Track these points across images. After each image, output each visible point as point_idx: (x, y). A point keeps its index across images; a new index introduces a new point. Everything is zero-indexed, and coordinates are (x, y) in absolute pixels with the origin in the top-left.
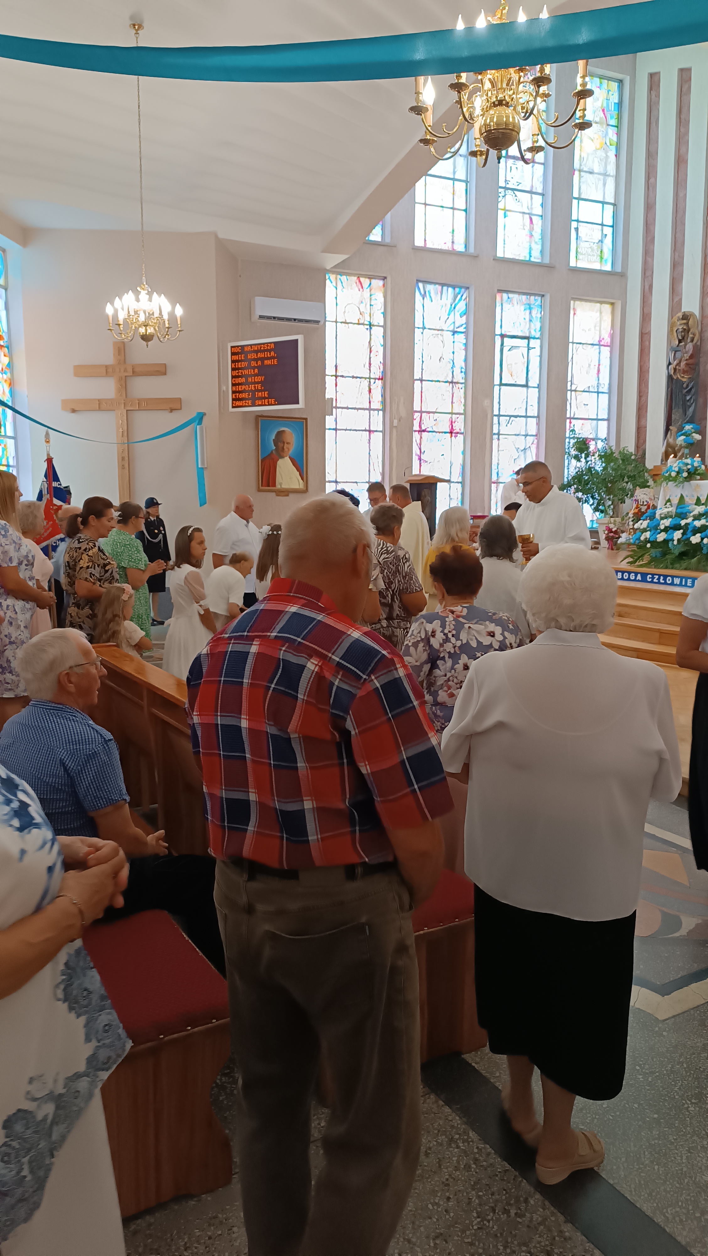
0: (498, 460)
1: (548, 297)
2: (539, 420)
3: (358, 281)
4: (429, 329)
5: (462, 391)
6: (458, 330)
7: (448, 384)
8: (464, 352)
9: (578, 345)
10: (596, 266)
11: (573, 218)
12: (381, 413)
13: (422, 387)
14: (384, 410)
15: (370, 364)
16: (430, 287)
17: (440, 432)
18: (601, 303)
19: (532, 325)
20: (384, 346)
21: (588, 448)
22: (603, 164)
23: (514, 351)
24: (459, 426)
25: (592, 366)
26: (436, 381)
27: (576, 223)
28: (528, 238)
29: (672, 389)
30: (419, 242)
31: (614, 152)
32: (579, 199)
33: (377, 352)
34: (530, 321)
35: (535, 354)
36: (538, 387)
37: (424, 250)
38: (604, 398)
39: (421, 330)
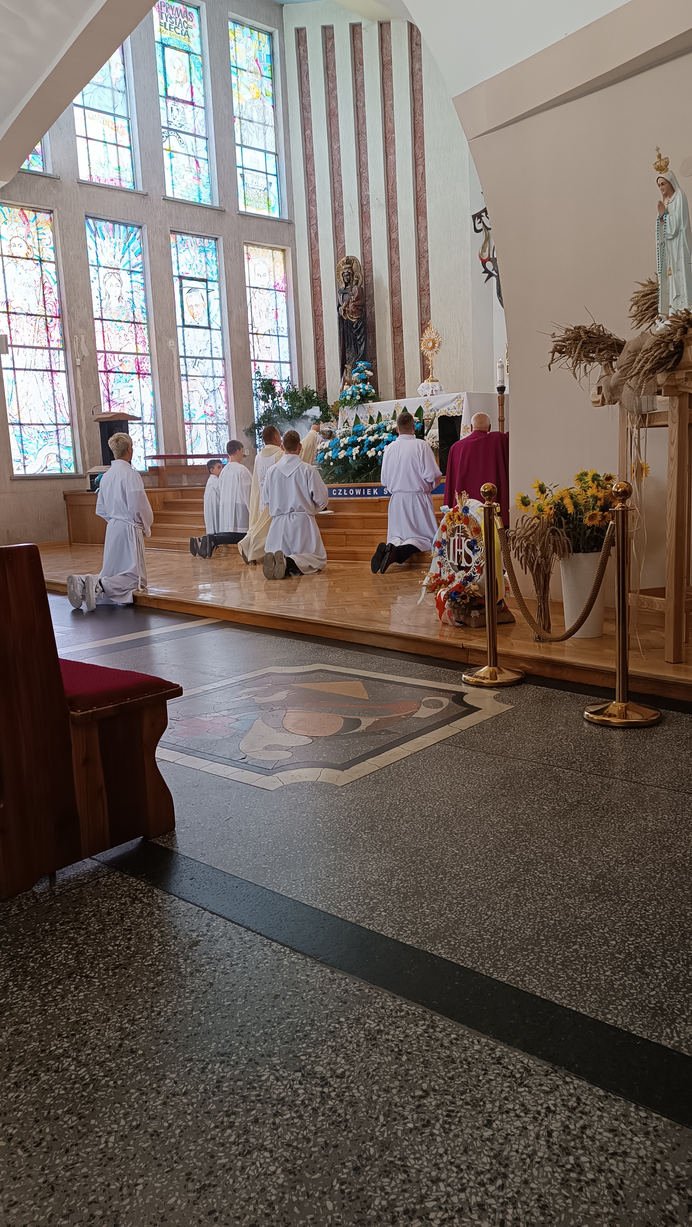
0: (189, 401)
1: (221, 240)
2: (225, 362)
3: (21, 213)
4: (104, 267)
5: (145, 332)
6: (134, 269)
7: (130, 324)
8: (142, 293)
9: (255, 290)
10: (265, 213)
11: (238, 165)
12: (62, 352)
13: (103, 327)
14: (65, 349)
15: (45, 302)
16: (99, 224)
17: (126, 373)
18: (273, 249)
19: (209, 268)
20: (58, 283)
21: (273, 389)
22: (262, 113)
23: (193, 293)
24: (146, 366)
25: (270, 311)
26: (116, 321)
27: (241, 169)
28: (196, 182)
29: (343, 330)
30: (84, 176)
31: (271, 103)
32: (242, 146)
33: (51, 289)
34: (206, 263)
35: (214, 295)
36: (220, 330)
37: (89, 184)
38: (284, 342)
39: (96, 268)
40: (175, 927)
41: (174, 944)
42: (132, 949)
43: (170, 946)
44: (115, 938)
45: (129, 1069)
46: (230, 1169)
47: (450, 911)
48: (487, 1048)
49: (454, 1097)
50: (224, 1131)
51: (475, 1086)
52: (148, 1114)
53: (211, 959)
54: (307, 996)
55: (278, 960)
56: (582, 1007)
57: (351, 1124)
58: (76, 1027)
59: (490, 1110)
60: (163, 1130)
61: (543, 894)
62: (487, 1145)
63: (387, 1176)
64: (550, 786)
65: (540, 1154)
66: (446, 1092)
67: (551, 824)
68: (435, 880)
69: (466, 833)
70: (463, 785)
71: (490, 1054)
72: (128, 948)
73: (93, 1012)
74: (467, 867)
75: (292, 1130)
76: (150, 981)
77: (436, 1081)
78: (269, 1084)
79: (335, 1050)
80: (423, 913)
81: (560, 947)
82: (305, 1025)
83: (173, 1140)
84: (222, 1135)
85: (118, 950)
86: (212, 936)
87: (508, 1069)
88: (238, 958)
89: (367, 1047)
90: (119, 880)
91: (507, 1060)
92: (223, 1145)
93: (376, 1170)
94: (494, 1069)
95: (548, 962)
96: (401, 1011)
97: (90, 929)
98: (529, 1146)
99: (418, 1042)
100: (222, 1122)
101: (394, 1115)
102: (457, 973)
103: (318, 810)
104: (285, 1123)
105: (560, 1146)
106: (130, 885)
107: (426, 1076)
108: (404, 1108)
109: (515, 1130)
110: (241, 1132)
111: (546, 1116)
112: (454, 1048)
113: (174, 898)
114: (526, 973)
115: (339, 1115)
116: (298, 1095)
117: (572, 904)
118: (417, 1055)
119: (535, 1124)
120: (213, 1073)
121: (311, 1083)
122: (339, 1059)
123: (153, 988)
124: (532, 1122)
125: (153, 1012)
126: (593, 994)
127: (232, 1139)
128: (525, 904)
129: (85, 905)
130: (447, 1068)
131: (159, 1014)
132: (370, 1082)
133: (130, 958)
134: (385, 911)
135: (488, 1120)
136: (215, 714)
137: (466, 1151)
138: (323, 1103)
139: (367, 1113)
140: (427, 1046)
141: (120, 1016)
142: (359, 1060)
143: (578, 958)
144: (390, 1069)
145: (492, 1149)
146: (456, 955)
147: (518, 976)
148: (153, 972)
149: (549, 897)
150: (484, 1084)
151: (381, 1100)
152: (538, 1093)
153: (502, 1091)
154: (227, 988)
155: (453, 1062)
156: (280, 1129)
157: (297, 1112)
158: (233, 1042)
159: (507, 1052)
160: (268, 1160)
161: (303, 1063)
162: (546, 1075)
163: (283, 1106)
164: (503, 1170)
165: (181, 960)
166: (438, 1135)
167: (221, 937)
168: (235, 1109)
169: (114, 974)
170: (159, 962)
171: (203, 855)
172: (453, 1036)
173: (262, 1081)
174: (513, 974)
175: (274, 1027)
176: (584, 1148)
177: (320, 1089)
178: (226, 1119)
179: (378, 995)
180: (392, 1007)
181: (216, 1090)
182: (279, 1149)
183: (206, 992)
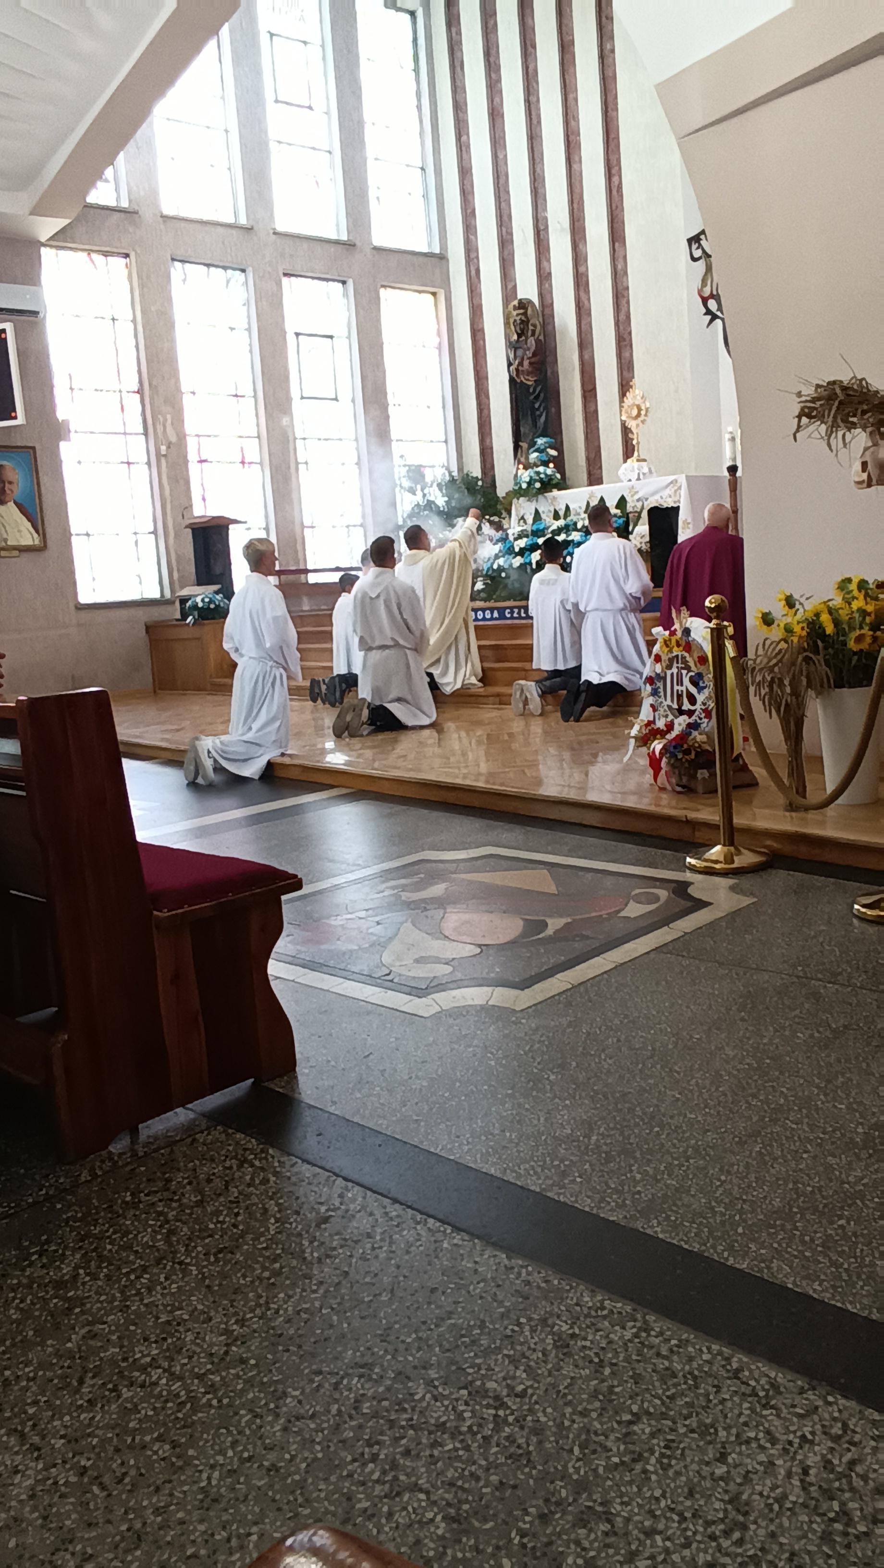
1: (350, 284)
2: (357, 444)
3: (87, 257)
5: (251, 407)
12: (141, 438)
14: (146, 434)
16: (190, 267)
17: (226, 463)
18: (419, 292)
21: (422, 477)
23: (314, 354)
27: (373, 189)
29: (516, 396)
30: (166, 209)
32: (373, 159)
36: (351, 401)
37: (175, 219)
40: (297, 1198)
41: (296, 1221)
42: (241, 1227)
43: (291, 1224)
44: (217, 1213)
45: (238, 1384)
46: (373, 1515)
47: (669, 1175)
48: (719, 1358)
49: (674, 1423)
50: (364, 1465)
51: (703, 1408)
52: (263, 1443)
53: (345, 1240)
54: (474, 1289)
55: (435, 1242)
56: (851, 1303)
57: (534, 1456)
58: (168, 1328)
59: (724, 1440)
60: (282, 1464)
61: (797, 1152)
62: (719, 1485)
63: (584, 1527)
64: (807, 1006)
65: (792, 1498)
66: (664, 1416)
67: (808, 1057)
68: (648, 1134)
69: (691, 1070)
70: (688, 1007)
71: (723, 1366)
72: (235, 1226)
73: (190, 1309)
74: (693, 1116)
75: (456, 1464)
76: (264, 1269)
77: (649, 1402)
78: (424, 1404)
79: (514, 1361)
80: (633, 1179)
81: (820, 1222)
82: (470, 1328)
83: (297, 1477)
84: (363, 1471)
85: (222, 1229)
86: (347, 1211)
87: (748, 1385)
88: (382, 1240)
89: (557, 1356)
90: (223, 1137)
91: (747, 1373)
92: (363, 1484)
93: (570, 1518)
94: (730, 1386)
95: (803, 1243)
96: (603, 1308)
97: (185, 1201)
98: (778, 1487)
99: (627, 1350)
100: (363, 1454)
101: (592, 1447)
102: (679, 1258)
103: (488, 1044)
104: (447, 1455)
105: (820, 1487)
106: (237, 1143)
107: (637, 1395)
108: (607, 1437)
109: (758, 1467)
110: (387, 1467)
111: (801, 1447)
112: (675, 1358)
113: (294, 1159)
114: (773, 1257)
115: (519, 1447)
116: (464, 1419)
117: (838, 1164)
118: (624, 1367)
119: (787, 1458)
120: (350, 1390)
121: (480, 1404)
122: (518, 1373)
123: (269, 1279)
124: (780, 1456)
125: (269, 1309)
126: (865, 1285)
127: (375, 1476)
128: (772, 1166)
129: (179, 1170)
130: (666, 1383)
131: (277, 1312)
132: (561, 1403)
133: (237, 1240)
134: (580, 1177)
135: (721, 1453)
136: (349, 916)
137: (691, 1494)
138: (497, 1429)
139: (557, 1443)
140: (638, 1355)
141: (225, 1315)
142: (546, 1373)
143: (845, 1237)
144: (588, 1386)
145: (726, 1492)
146: (677, 1234)
147: (763, 1261)
148: (268, 1257)
149: (805, 1156)
150: (716, 1405)
151: (576, 1426)
152: (789, 1416)
153: (741, 1414)
154: (368, 1280)
155: (674, 1376)
156: (440, 1464)
157: (462, 1441)
158: (376, 1350)
159: (747, 1363)
160: (423, 1504)
161: (470, 1378)
162: (801, 1393)
163: (443, 1433)
164: (741, 1518)
165: (306, 1243)
166: (652, 1473)
167: (359, 1211)
168: (380, 1437)
169: (217, 1260)
170: (277, 1244)
171: (334, 1103)
172: (673, 1342)
173: (414, 1400)
174: (755, 1259)
175: (431, 1330)
176: (852, 1489)
177: (493, 1412)
178: (367, 1450)
179: (572, 1288)
180: (590, 1304)
181: (353, 1412)
182: (439, 1489)
183: (339, 1283)
